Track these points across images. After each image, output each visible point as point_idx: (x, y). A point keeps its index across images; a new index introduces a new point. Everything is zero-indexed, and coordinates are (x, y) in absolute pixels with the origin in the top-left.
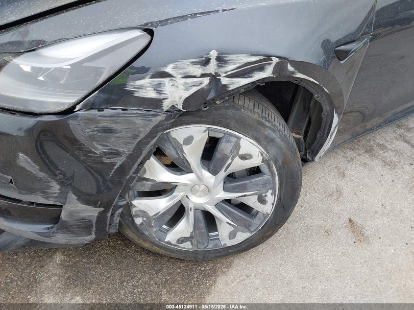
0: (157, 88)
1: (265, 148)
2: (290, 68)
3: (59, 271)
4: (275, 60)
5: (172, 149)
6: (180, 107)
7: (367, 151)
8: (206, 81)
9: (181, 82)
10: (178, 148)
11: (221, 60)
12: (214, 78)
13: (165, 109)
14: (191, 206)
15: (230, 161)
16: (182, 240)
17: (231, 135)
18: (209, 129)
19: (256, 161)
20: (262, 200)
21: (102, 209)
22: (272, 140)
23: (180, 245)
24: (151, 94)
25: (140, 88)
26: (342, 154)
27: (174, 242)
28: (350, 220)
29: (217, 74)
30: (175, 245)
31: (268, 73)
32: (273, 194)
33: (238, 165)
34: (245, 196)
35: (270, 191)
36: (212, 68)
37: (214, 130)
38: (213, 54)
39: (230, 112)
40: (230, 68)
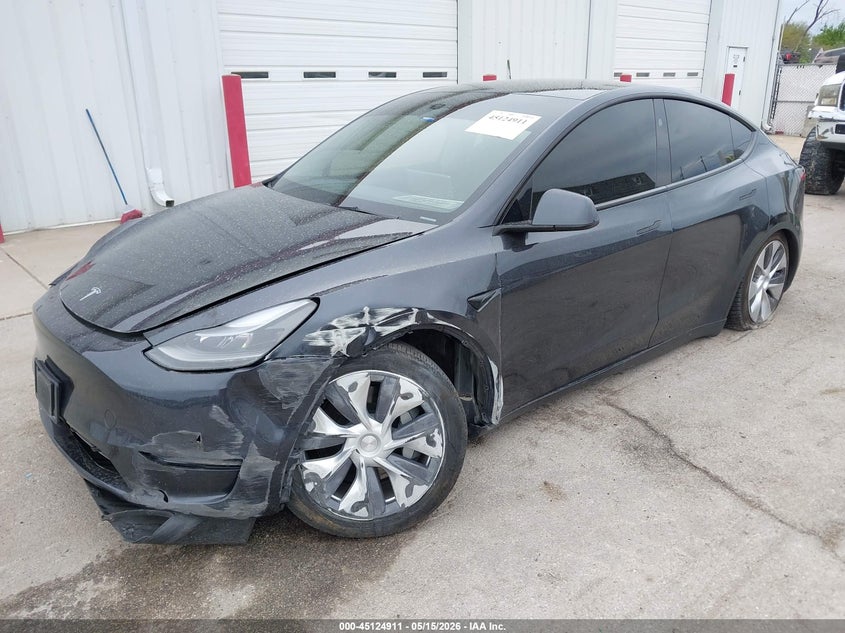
0: (326, 338)
1: (423, 385)
2: (429, 316)
3: (222, 569)
4: (415, 311)
5: (339, 397)
6: (344, 352)
7: (563, 419)
8: (363, 330)
9: (344, 332)
10: (344, 395)
11: (372, 314)
12: (369, 327)
13: (333, 354)
14: (362, 461)
15: (393, 402)
16: (357, 507)
17: (390, 376)
18: (370, 374)
19: (417, 399)
20: (431, 442)
21: (279, 463)
22: (428, 377)
23: (356, 514)
24: (321, 343)
25: (314, 338)
26: (533, 425)
27: (348, 511)
28: (545, 483)
29: (371, 324)
30: (350, 515)
31: (411, 321)
32: (440, 432)
33: (401, 407)
34: (414, 439)
35: (436, 430)
36: (366, 320)
37: (375, 374)
38: (366, 309)
39: (386, 356)
40: (380, 318)
